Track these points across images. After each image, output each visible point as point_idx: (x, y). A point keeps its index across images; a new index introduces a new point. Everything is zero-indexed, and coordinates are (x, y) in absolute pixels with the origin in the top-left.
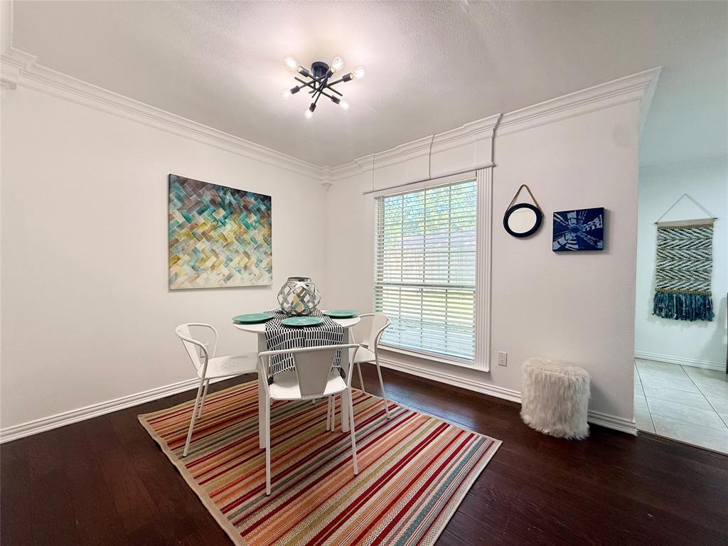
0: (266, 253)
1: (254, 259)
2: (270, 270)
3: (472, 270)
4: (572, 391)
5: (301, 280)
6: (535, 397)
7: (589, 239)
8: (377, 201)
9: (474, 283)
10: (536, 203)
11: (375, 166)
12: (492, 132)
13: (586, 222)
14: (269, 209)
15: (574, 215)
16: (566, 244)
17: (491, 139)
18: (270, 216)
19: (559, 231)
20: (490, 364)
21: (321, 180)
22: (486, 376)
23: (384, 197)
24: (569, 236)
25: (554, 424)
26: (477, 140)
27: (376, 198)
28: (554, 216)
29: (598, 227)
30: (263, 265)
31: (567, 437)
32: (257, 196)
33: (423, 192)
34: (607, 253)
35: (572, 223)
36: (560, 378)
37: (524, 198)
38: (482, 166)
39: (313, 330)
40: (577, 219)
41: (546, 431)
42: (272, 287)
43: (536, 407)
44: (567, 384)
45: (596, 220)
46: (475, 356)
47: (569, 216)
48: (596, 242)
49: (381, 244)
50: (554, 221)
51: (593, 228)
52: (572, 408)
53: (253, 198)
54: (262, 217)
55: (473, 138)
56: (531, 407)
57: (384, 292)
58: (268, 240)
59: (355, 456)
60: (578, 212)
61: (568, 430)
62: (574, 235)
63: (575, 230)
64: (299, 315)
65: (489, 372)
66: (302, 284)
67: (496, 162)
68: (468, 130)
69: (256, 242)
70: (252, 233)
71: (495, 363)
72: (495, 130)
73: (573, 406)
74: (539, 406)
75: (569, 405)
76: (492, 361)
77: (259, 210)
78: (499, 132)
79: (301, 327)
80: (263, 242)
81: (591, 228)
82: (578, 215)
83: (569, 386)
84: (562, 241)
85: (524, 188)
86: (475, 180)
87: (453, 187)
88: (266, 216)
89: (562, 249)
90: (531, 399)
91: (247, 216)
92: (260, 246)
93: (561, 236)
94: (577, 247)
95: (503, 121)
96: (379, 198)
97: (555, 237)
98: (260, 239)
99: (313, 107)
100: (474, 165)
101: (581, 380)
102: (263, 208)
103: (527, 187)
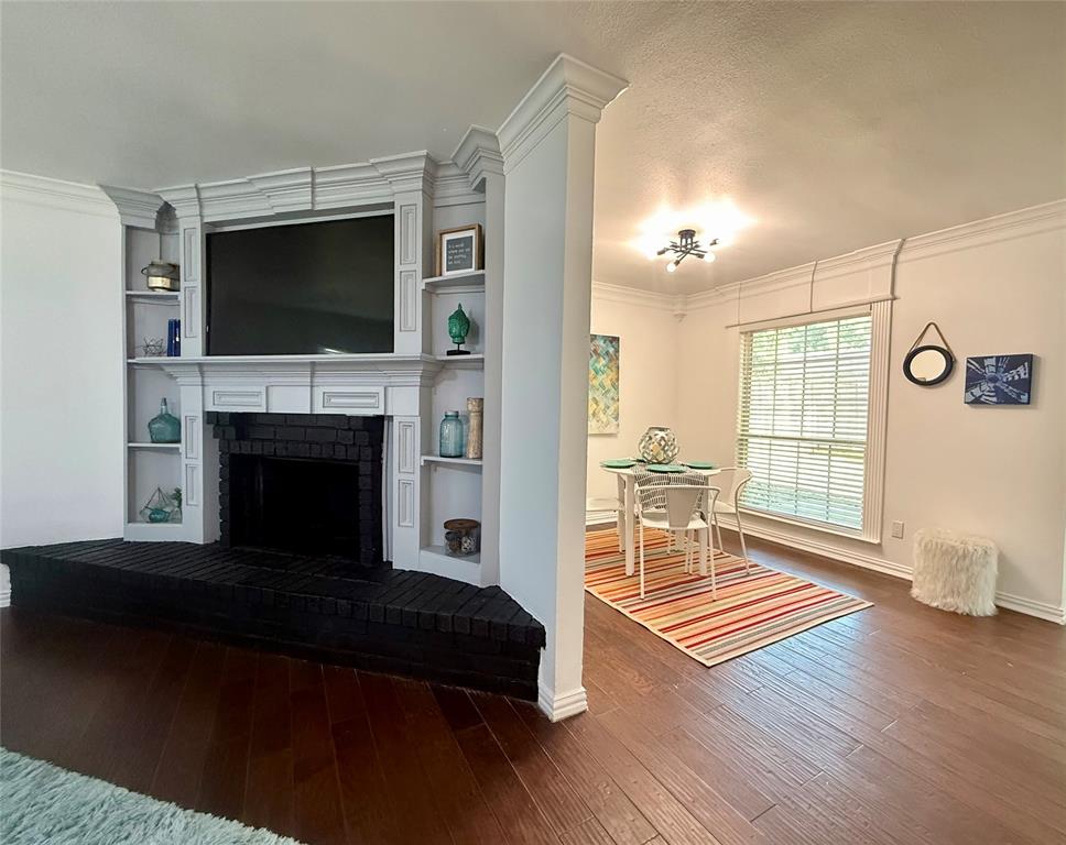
0: (613, 399)
1: (602, 406)
2: (617, 418)
3: (862, 424)
4: (967, 561)
5: (662, 430)
6: (924, 568)
7: (1011, 391)
8: (743, 336)
9: (864, 438)
10: (947, 345)
11: (742, 295)
12: (892, 258)
13: (1007, 371)
14: (617, 351)
15: (993, 361)
16: (980, 397)
17: (891, 267)
18: (618, 359)
19: (973, 380)
20: (881, 534)
21: (673, 311)
22: (877, 548)
23: (752, 332)
24: (985, 387)
25: (945, 597)
26: (872, 268)
27: (742, 333)
28: (968, 362)
29: (1023, 376)
30: (610, 412)
31: (959, 612)
32: (605, 338)
33: (803, 328)
34: (1035, 408)
35: (990, 371)
36: (953, 547)
37: (932, 338)
38: (881, 298)
39: (677, 475)
40: (997, 367)
41: (934, 605)
42: (619, 435)
43: (925, 578)
44: (961, 552)
45: (1021, 369)
46: (863, 526)
47: (987, 362)
48: (1019, 395)
49: (747, 389)
50: (968, 368)
51: (1017, 378)
52: (967, 582)
53: (602, 342)
54: (610, 361)
55: (868, 264)
56: (920, 578)
57: (750, 445)
58: (615, 385)
59: (714, 590)
60: (998, 358)
61: (961, 605)
62: (992, 385)
63: (993, 380)
64: (660, 463)
65: (880, 545)
66: (662, 434)
67: (897, 294)
68: (860, 256)
69: (604, 388)
70: (601, 377)
71: (888, 534)
72: (896, 257)
73: (969, 579)
74: (928, 578)
75: (963, 577)
76: (885, 532)
77: (607, 353)
78: (901, 257)
79: (666, 472)
80: (610, 387)
81: (1013, 377)
82: (997, 361)
83: (964, 556)
84: (977, 392)
85: (932, 326)
86: (870, 314)
87: (842, 322)
88: (614, 359)
89: (976, 402)
90: (921, 569)
91: (596, 361)
92: (608, 391)
93: (976, 386)
94: (995, 399)
95: (906, 246)
96: (746, 333)
97: (968, 388)
98: (608, 384)
99: (677, 263)
100: (868, 297)
101: (980, 551)
102: (611, 350)
103: (936, 326)
